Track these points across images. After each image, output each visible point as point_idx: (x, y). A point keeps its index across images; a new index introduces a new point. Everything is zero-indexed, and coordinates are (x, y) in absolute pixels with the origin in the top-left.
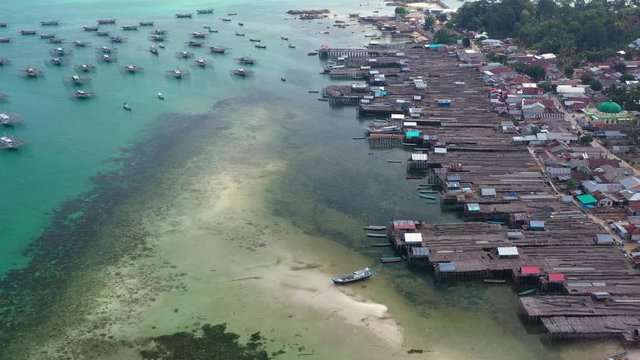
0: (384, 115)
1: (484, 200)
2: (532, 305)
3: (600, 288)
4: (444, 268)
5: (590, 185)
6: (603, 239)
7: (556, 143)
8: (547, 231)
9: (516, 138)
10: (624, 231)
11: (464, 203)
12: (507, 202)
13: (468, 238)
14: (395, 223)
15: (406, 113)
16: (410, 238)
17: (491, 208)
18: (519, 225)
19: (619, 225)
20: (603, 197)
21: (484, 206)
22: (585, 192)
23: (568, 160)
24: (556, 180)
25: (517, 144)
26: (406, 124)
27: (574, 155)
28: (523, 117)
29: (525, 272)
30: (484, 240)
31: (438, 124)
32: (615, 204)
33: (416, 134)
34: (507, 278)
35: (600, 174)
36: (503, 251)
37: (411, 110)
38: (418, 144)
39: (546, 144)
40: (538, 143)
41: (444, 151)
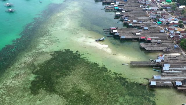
0: (109, 3)
1: (133, 23)
2: (143, 45)
3: (159, 41)
4: (122, 37)
5: (161, 19)
6: (162, 31)
7: (153, 10)
8: (148, 30)
9: (143, 9)
10: (167, 29)
11: (128, 24)
12: (139, 23)
13: (129, 31)
14: (111, 28)
15: (115, 3)
16: (114, 31)
17: (135, 25)
18: (142, 28)
19: (166, 28)
20: (163, 22)
21: (133, 25)
22: (159, 21)
23: (156, 14)
24: (152, 19)
25: (144, 10)
26: (115, 5)
27: (158, 13)
28: (146, 4)
29: (142, 38)
30: (133, 32)
31: (123, 6)
32: (166, 24)
33: (117, 8)
34: (137, 40)
35: (163, 17)
36: (137, 34)
37: (116, 2)
38: (118, 10)
39: (151, 10)
40: (149, 10)
41: (124, 12)
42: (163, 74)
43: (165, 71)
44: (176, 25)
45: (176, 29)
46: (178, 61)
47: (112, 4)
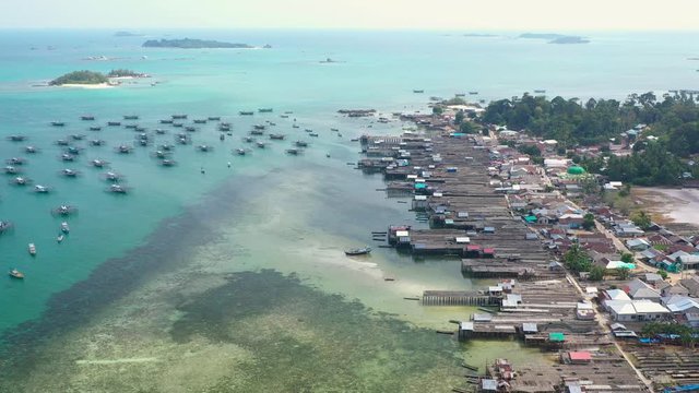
0: (402, 177)
1: (458, 219)
2: (467, 262)
4: (419, 247)
5: (537, 211)
6: (530, 236)
7: (525, 190)
8: (495, 233)
9: (498, 189)
11: (443, 221)
12: (475, 221)
13: (441, 235)
14: (392, 227)
15: (420, 176)
16: (399, 234)
17: (463, 223)
18: (477, 230)
19: (545, 231)
20: (543, 217)
21: (457, 222)
22: (531, 214)
23: (529, 199)
24: (516, 210)
25: (498, 192)
26: (417, 181)
27: (535, 197)
28: (509, 178)
29: (470, 248)
30: (450, 237)
31: (442, 182)
32: (550, 221)
33: (423, 186)
34: (460, 254)
35: (547, 206)
36: (459, 240)
37: (423, 173)
39: (517, 193)
40: (513, 192)
41: (440, 195)
42: (500, 314)
43: (507, 307)
44: (575, 225)
45: (570, 231)
46: (549, 292)
47: (409, 176)
